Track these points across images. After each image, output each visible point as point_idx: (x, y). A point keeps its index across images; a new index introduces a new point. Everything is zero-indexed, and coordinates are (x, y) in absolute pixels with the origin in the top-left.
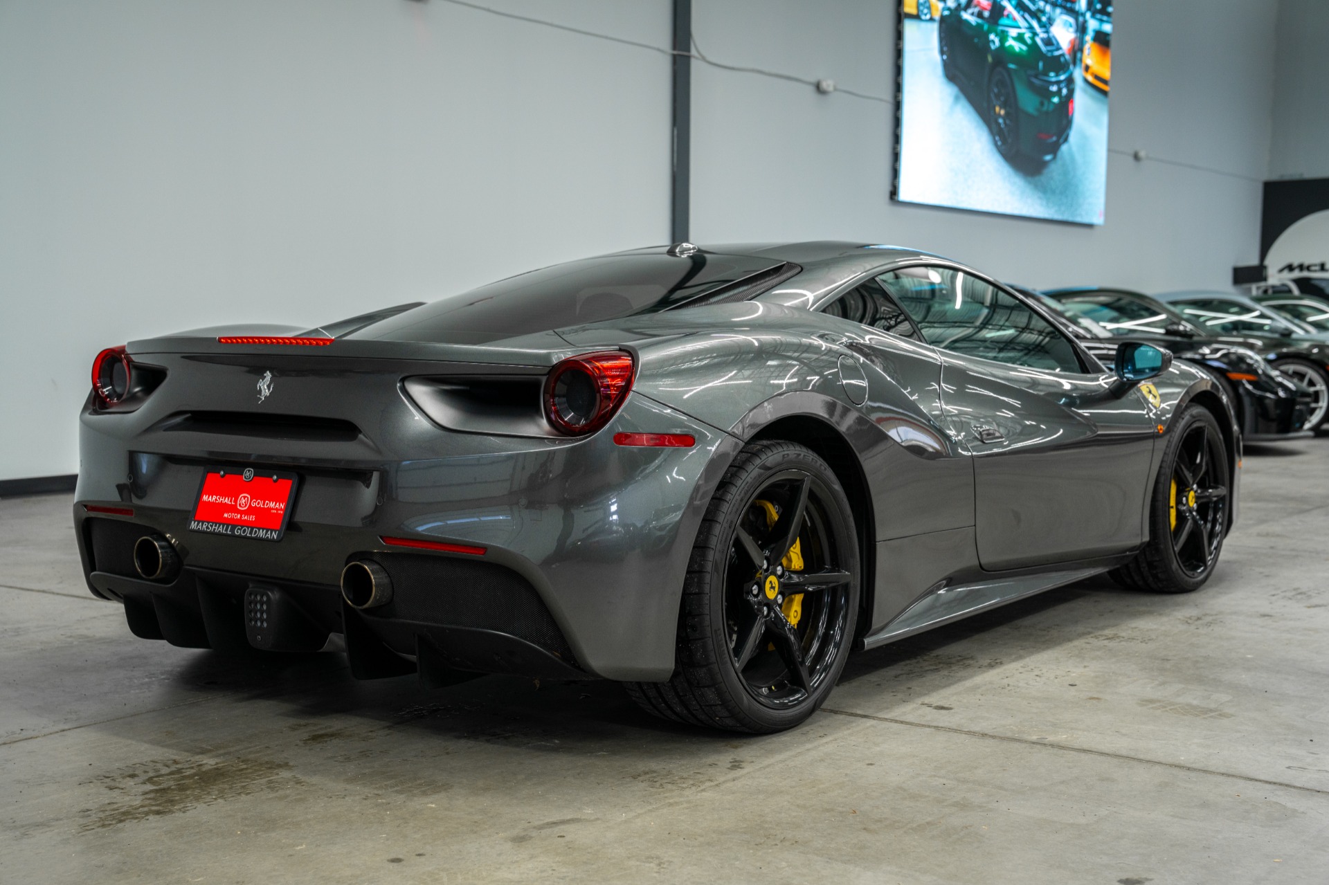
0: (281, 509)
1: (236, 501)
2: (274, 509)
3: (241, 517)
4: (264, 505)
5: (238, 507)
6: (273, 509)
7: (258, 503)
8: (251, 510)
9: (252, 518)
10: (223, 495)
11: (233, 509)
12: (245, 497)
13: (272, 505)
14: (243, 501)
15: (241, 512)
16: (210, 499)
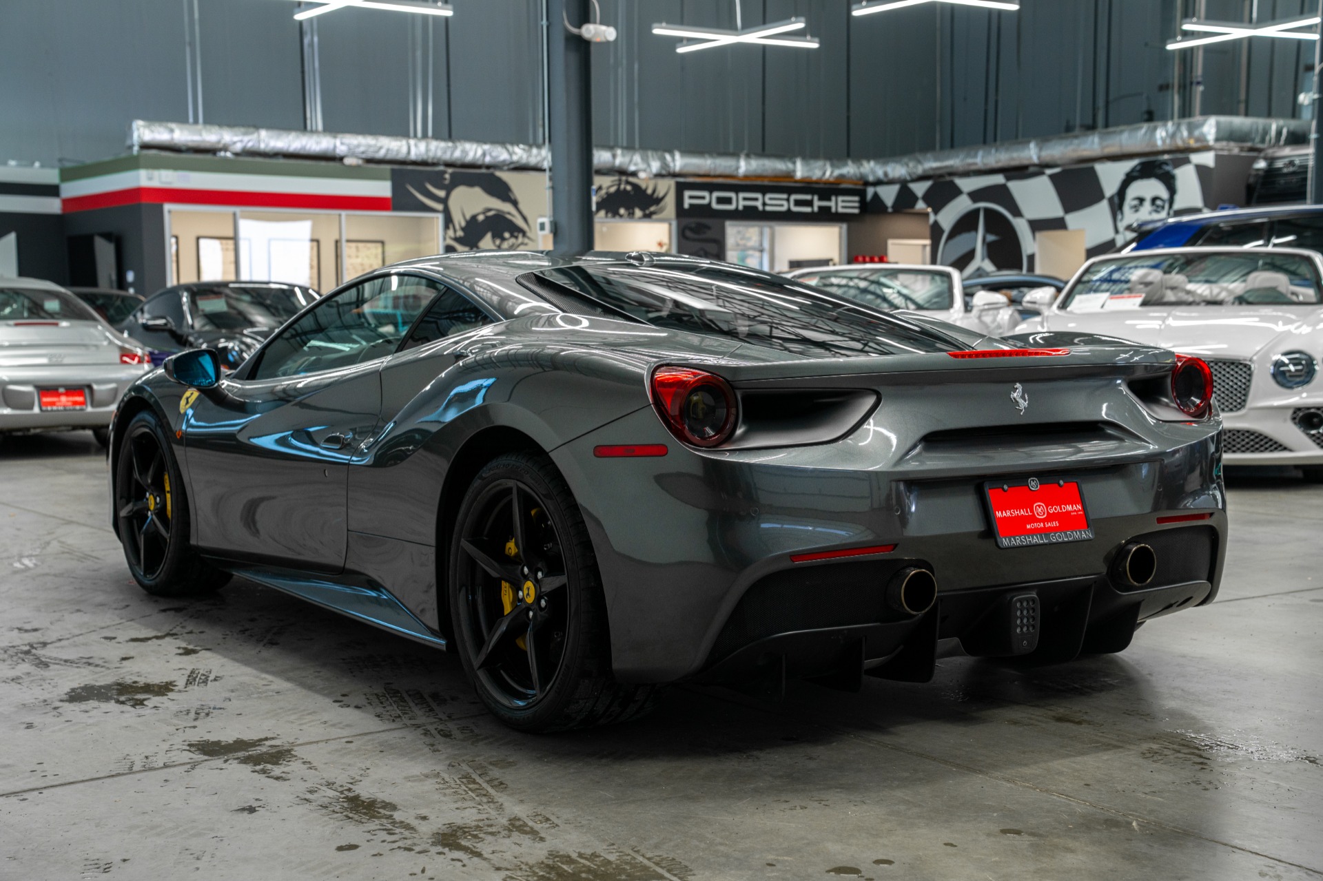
0: (1079, 510)
1: (1032, 511)
2: (1073, 512)
3: (1044, 525)
4: (1061, 509)
5: (1038, 517)
6: (1071, 512)
7: (1055, 509)
8: (1051, 517)
9: (1055, 524)
10: (1018, 508)
11: (1033, 519)
12: (1039, 506)
13: (1069, 508)
14: (1040, 510)
15: (1040, 521)
16: (1004, 514)
